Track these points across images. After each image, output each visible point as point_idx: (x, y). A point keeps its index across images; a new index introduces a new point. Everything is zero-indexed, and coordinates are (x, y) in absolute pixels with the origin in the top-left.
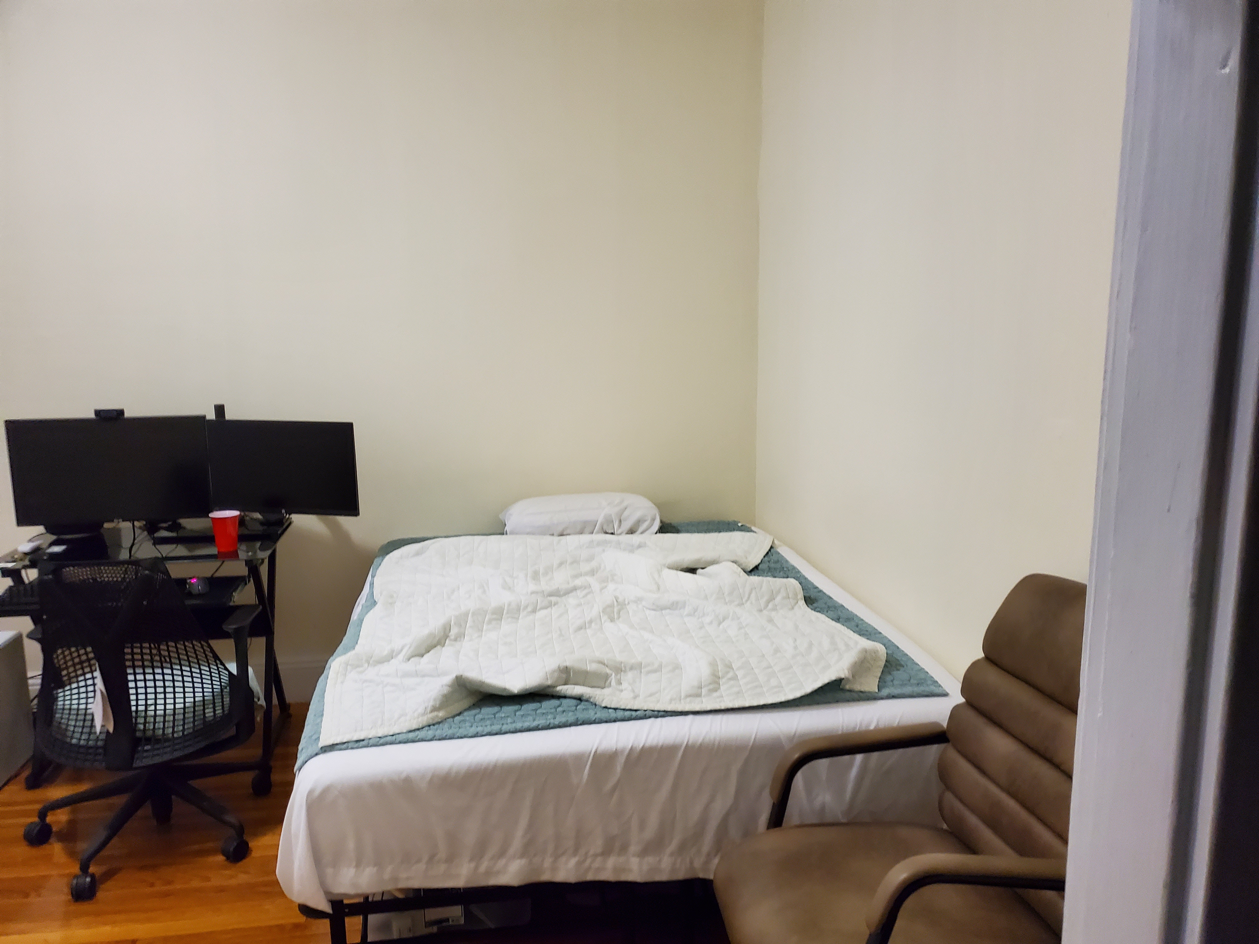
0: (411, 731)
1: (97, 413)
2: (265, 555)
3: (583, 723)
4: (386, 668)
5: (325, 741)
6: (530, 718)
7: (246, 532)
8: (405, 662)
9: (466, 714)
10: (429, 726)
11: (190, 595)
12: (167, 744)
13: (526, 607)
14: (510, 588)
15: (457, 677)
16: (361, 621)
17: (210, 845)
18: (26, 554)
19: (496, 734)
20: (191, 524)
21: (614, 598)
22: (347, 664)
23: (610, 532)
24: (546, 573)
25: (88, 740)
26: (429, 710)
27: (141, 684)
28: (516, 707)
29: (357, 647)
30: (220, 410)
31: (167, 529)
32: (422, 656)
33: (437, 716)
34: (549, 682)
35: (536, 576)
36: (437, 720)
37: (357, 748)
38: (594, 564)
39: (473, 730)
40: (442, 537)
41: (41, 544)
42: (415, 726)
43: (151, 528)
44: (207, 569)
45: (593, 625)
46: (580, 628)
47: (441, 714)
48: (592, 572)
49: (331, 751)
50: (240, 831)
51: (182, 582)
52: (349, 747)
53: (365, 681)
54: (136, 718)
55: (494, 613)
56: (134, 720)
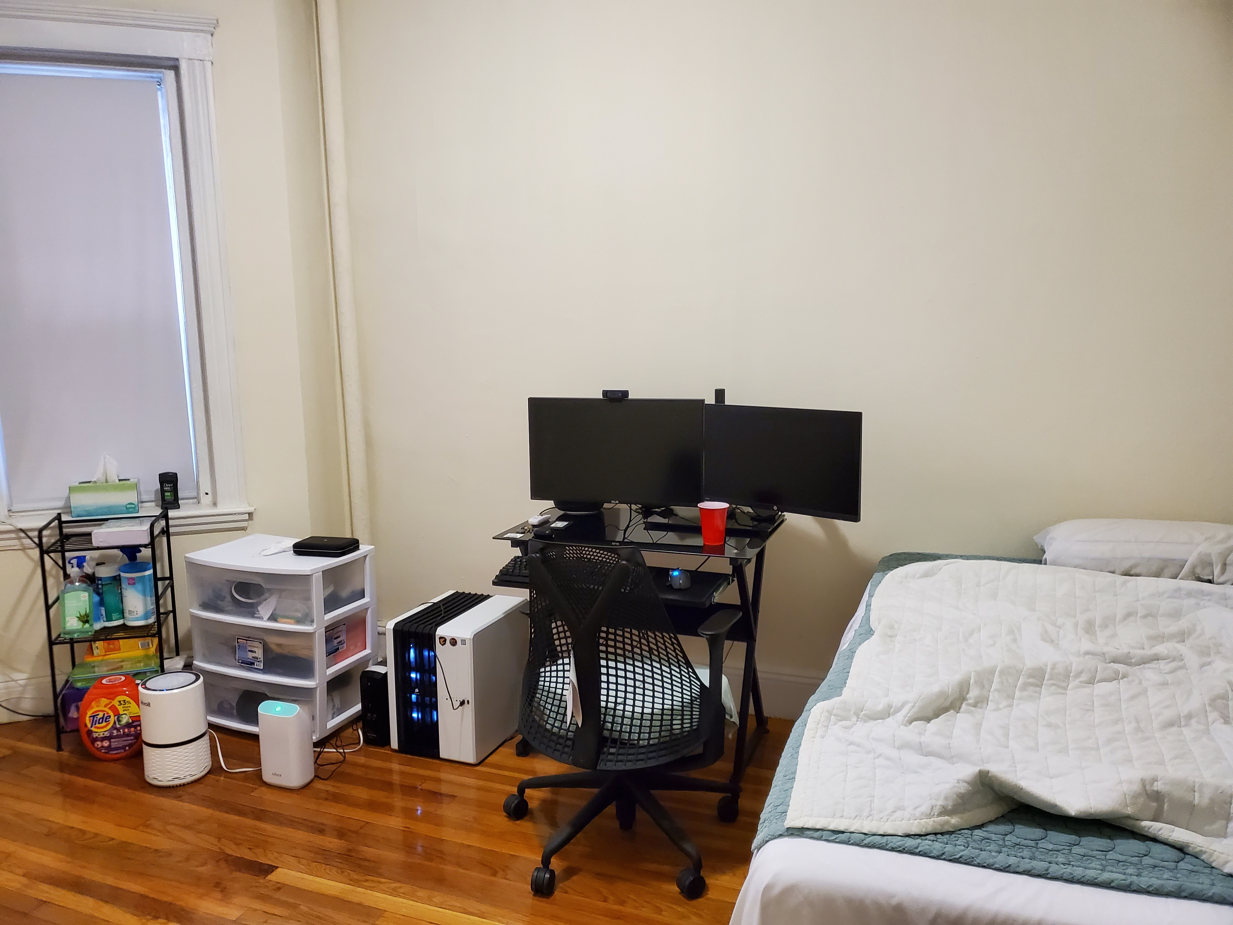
0: (908, 836)
1: (605, 393)
2: (752, 553)
3: (1191, 896)
4: (879, 729)
5: (793, 820)
6: (1095, 864)
7: (737, 526)
8: (905, 725)
9: (991, 828)
10: (936, 834)
11: (670, 589)
12: (631, 751)
13: (1078, 674)
14: (1052, 641)
15: (980, 772)
16: (852, 652)
17: (666, 868)
18: (534, 526)
19: (1039, 876)
20: (683, 512)
21: (1227, 684)
22: (830, 713)
23: (1206, 578)
24: (1105, 626)
25: (560, 728)
26: (936, 811)
27: (612, 679)
28: (1073, 838)
29: (845, 691)
30: (720, 394)
31: (660, 514)
32: (928, 720)
33: (948, 822)
34: (1129, 811)
35: (1090, 628)
36: (947, 828)
37: (833, 841)
38: (1183, 624)
39: (1001, 859)
40: (956, 557)
41: (550, 518)
42: (914, 830)
43: (647, 512)
44: (693, 562)
45: (1193, 721)
46: (1170, 724)
47: (954, 820)
48: (1182, 636)
49: (799, 836)
50: (698, 866)
51: (664, 573)
52: (824, 838)
53: (851, 743)
54: (605, 715)
55: (1030, 676)
56: (602, 716)
